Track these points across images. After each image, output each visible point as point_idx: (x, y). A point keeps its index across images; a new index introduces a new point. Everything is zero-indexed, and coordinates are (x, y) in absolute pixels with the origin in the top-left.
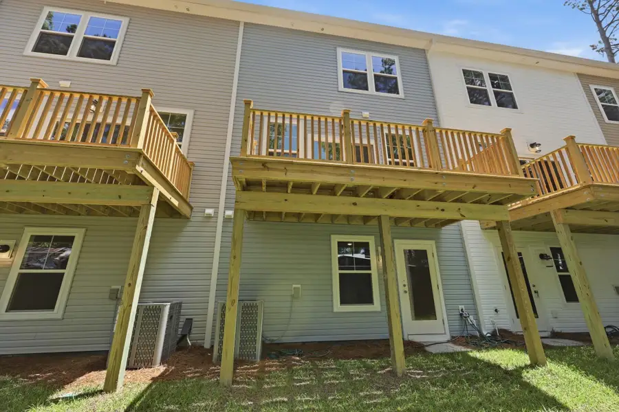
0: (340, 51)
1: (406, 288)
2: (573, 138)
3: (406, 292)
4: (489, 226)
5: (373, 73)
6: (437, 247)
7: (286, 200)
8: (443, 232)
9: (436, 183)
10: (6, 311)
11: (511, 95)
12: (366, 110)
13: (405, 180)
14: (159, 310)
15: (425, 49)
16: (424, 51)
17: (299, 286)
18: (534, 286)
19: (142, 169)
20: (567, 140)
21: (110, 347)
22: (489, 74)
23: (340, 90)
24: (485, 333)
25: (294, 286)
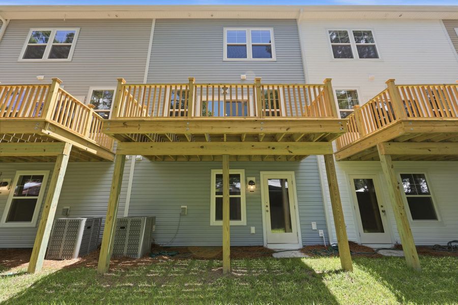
0: (226, 30)
1: (269, 209)
2: (392, 81)
3: (267, 211)
4: (340, 159)
5: (251, 44)
6: (296, 176)
7: (152, 147)
8: (301, 164)
9: (255, 128)
10: (6, 222)
11: (374, 47)
12: (244, 73)
13: (229, 128)
14: (78, 223)
15: (297, 18)
16: (295, 20)
17: (186, 207)
18: (382, 206)
19: (49, 132)
20: (387, 83)
21: (33, 246)
22: (353, 31)
23: (224, 60)
24: (331, 244)
25: (182, 207)
